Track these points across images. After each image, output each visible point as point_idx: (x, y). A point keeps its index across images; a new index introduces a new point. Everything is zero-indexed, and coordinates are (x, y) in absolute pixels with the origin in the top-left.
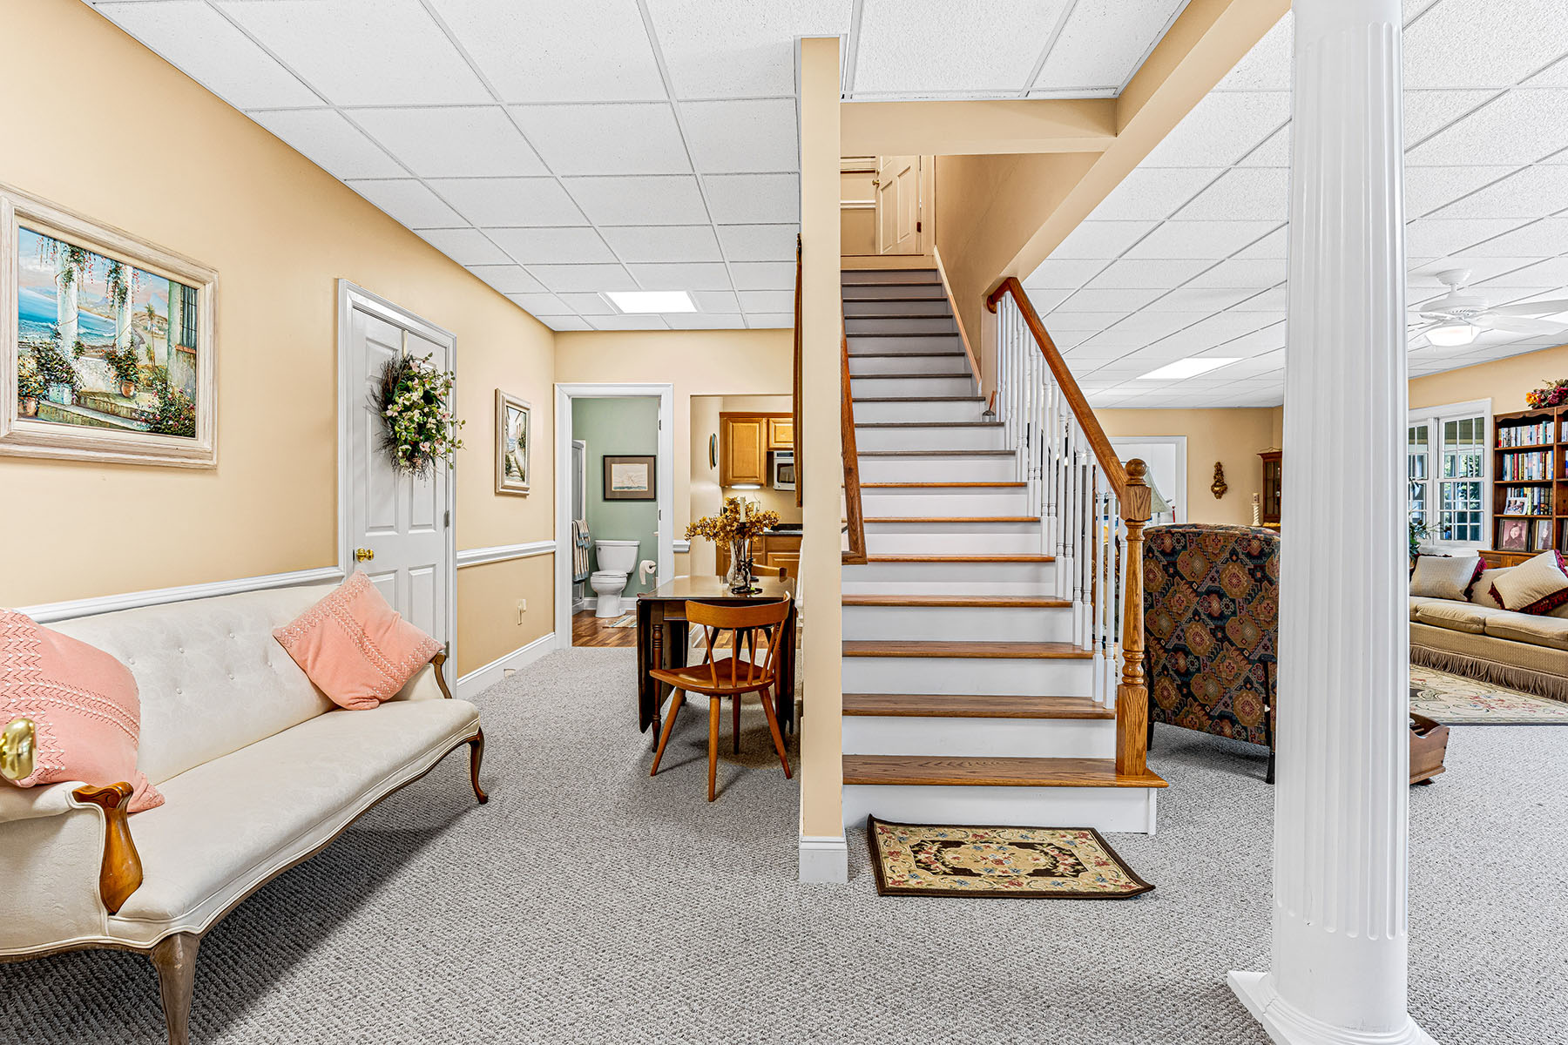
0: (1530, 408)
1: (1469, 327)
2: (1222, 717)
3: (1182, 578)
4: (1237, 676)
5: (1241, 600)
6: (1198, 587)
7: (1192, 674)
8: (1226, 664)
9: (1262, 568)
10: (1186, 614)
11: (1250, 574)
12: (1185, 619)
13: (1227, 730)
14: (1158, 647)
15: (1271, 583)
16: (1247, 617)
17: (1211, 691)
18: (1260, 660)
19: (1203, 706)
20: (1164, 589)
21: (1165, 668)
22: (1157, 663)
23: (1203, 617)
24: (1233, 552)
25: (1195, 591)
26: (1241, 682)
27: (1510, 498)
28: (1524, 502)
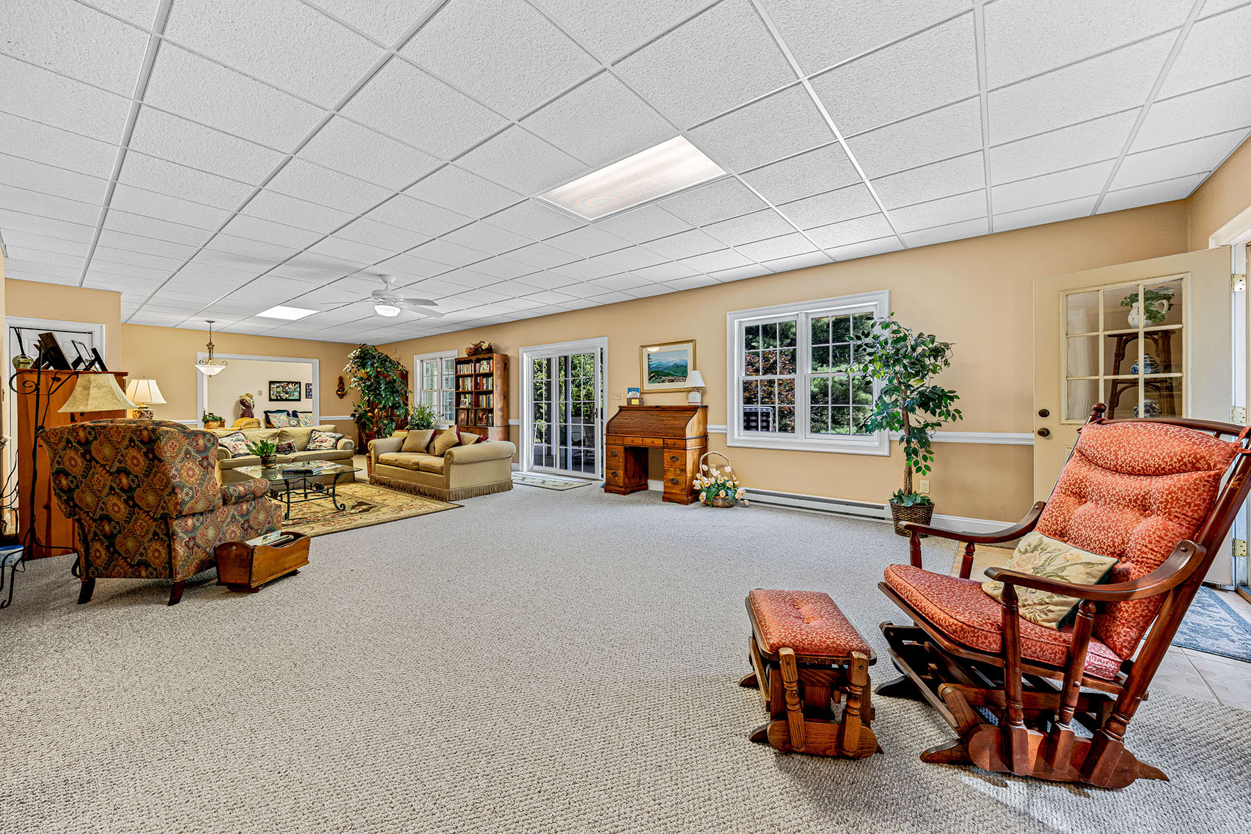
0: (467, 356)
2: (140, 563)
3: (97, 462)
4: (147, 532)
5: (142, 476)
6: (110, 468)
7: (116, 536)
8: (138, 524)
9: (152, 451)
10: (105, 490)
11: (145, 456)
12: (104, 493)
13: (143, 573)
14: (88, 518)
15: (161, 461)
16: (148, 488)
17: (130, 546)
18: (161, 518)
19: (125, 559)
20: (84, 472)
21: (95, 534)
22: (89, 531)
23: (118, 491)
24: (131, 440)
25: (108, 472)
26: (150, 536)
27: (462, 399)
28: (467, 401)
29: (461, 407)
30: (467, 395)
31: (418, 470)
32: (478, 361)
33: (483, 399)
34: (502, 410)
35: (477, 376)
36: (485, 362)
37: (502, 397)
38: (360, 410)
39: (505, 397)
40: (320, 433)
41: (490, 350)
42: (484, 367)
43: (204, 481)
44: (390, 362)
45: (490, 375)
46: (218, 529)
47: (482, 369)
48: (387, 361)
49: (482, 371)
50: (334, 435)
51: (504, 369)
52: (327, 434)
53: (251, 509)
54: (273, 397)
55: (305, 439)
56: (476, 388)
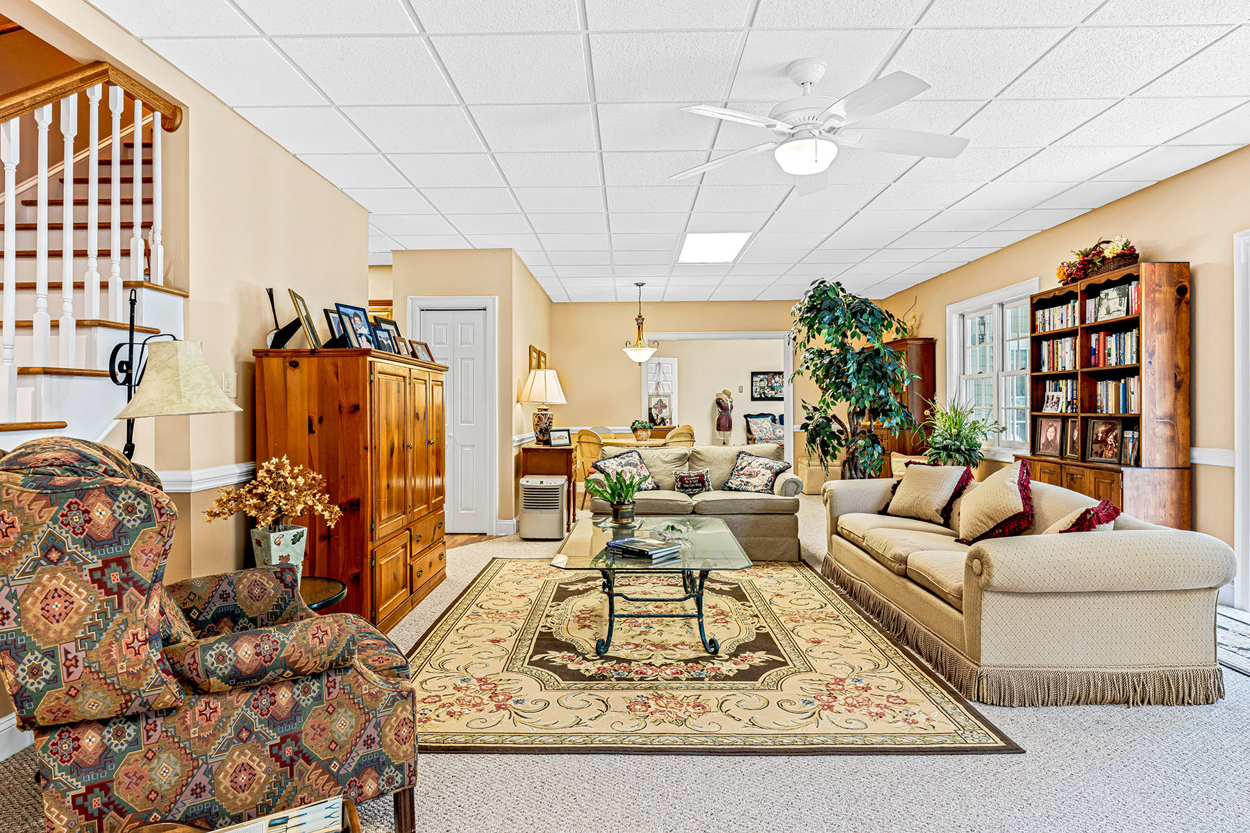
0: (1060, 285)
1: (812, 142)
27: (1049, 393)
28: (1060, 398)
29: (1048, 410)
30: (1062, 383)
31: (905, 575)
32: (1093, 291)
33: (1107, 393)
34: (1171, 420)
35: (1088, 331)
36: (1113, 293)
37: (1169, 386)
38: (817, 415)
39: (1178, 386)
40: (750, 459)
41: (1129, 256)
42: (1111, 306)
43: (100, 631)
44: (871, 314)
45: (1130, 324)
46: (192, 761)
47: (1103, 311)
48: (864, 311)
49: (1103, 317)
50: (771, 463)
51: (1178, 303)
52: (762, 460)
53: (305, 701)
54: (756, 395)
55: (727, 469)
56: (1086, 362)
